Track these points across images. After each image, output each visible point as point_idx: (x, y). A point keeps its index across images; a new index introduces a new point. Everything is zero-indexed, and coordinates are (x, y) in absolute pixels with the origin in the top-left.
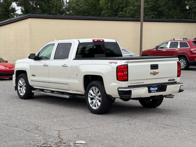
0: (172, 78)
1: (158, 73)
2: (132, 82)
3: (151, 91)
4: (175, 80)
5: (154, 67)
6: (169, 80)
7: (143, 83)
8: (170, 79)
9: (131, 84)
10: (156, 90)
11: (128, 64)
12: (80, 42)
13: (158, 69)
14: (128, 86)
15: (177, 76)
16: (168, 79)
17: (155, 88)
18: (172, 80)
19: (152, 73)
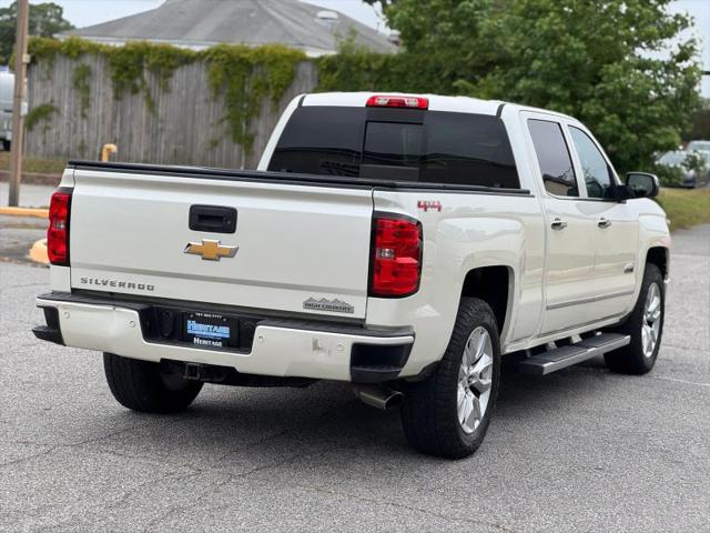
0: (330, 297)
1: (232, 253)
2: (89, 274)
3: (194, 336)
4: (350, 309)
5: (212, 220)
6: (307, 305)
7: (151, 288)
8: (318, 296)
9: (84, 281)
10: (223, 340)
11: (73, 189)
12: (304, 104)
13: (233, 231)
14: (69, 290)
15: (364, 287)
16: (306, 296)
17: (216, 328)
18: (329, 308)
19: (198, 250)
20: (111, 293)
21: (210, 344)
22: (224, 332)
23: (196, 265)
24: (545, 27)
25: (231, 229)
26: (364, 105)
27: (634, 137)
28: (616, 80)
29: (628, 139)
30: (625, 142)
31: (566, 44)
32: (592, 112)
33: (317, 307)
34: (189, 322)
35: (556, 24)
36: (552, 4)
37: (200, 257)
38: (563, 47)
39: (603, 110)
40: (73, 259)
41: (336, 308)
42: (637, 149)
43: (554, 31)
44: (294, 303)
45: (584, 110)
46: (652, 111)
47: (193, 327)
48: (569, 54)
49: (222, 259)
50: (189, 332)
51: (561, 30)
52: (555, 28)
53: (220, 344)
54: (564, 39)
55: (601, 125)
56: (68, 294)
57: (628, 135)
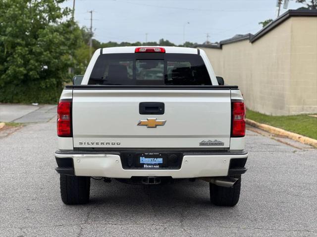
0: (213, 140)
1: (163, 124)
2: (83, 140)
3: (144, 164)
4: (222, 144)
6: (201, 144)
7: (119, 144)
8: (206, 140)
9: (81, 143)
10: (159, 164)
11: (72, 99)
12: (103, 53)
13: (163, 114)
14: (73, 149)
15: (229, 133)
16: (201, 140)
17: (155, 159)
18: (212, 144)
19: (144, 124)
20: (93, 148)
21: (153, 166)
22: (160, 160)
23: (144, 130)
24: (12, 13)
25: (162, 112)
26: (134, 52)
27: (57, 61)
28: (47, 36)
29: (54, 62)
30: (53, 63)
31: (22, 20)
32: (38, 51)
33: (206, 144)
34: (141, 158)
35: (16, 11)
36: (12, 2)
37: (146, 127)
38: (21, 21)
39: (43, 50)
40: (74, 133)
41: (216, 144)
42: (58, 67)
43: (16, 14)
44: (195, 144)
45: (34, 50)
46: (63, 50)
47: (143, 160)
48: (24, 25)
49: (157, 127)
50: (141, 162)
51: (19, 13)
52: (16, 13)
53: (158, 166)
54: (21, 18)
55: (43, 56)
56: (71, 150)
57: (54, 60)
